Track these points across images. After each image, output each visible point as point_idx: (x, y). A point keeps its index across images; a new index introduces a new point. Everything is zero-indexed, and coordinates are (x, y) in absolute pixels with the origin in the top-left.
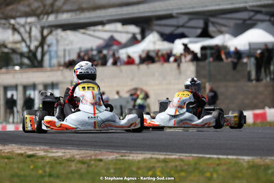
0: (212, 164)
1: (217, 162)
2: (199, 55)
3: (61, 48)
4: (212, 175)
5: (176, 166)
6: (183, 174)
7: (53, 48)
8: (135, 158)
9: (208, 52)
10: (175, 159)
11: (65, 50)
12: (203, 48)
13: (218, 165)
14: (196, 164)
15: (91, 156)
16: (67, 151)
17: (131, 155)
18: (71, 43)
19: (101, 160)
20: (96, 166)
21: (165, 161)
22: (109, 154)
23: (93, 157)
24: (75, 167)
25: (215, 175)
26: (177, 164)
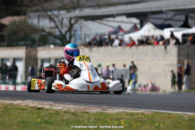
0: (163, 117)
1: (168, 116)
2: (181, 41)
3: (83, 33)
4: (159, 125)
5: (138, 118)
6: (139, 124)
7: (78, 33)
8: (112, 112)
9: (187, 38)
10: (139, 113)
11: (85, 35)
12: (184, 35)
13: (168, 118)
14: (152, 117)
15: (81, 110)
16: (66, 106)
17: (110, 110)
18: (90, 29)
19: (87, 113)
20: (82, 117)
21: (132, 114)
22: (95, 108)
23: (83, 110)
24: (68, 116)
25: (162, 125)
26: (140, 116)
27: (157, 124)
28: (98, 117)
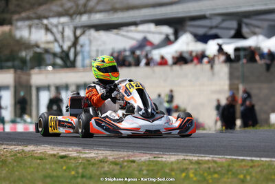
0: (245, 166)
1: (251, 164)
2: (232, 56)
3: (94, 48)
4: (245, 176)
5: (209, 168)
6: (216, 176)
7: (86, 48)
8: (168, 159)
9: (242, 53)
10: (209, 160)
11: (97, 51)
12: (237, 50)
13: (251, 167)
14: (229, 166)
15: (123, 158)
16: (100, 152)
17: (164, 156)
18: (104, 43)
19: (134, 162)
20: (129, 167)
21: (198, 163)
22: (142, 155)
23: (126, 159)
24: (108, 168)
25: (248, 178)
26: (210, 165)
27: (242, 176)
28: (151, 168)
